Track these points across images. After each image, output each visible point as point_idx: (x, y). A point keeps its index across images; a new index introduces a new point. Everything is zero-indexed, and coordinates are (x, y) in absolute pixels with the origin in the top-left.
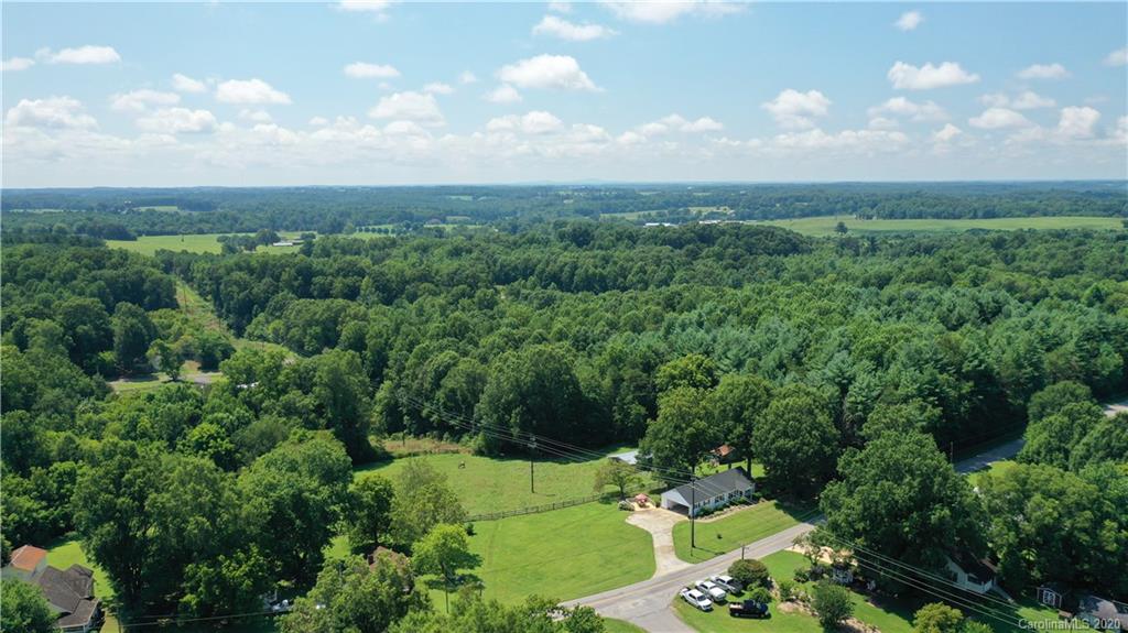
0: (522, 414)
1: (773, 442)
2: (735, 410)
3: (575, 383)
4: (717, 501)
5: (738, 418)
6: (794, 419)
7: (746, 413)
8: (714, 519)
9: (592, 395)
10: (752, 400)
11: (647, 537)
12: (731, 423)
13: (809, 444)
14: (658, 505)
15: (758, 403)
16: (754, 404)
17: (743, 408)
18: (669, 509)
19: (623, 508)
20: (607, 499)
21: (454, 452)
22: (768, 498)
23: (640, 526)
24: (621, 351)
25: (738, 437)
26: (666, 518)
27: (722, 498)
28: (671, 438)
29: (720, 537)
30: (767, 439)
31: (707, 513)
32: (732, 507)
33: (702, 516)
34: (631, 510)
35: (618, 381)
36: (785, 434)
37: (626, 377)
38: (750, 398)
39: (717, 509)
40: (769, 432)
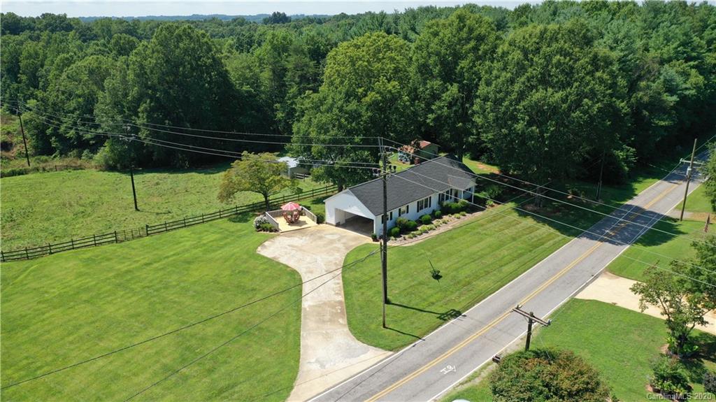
0: (150, 112)
1: (522, 96)
2: (443, 63)
3: (224, 75)
4: (419, 208)
5: (449, 75)
6: (561, 51)
7: (464, 64)
8: (420, 239)
9: (245, 88)
10: (472, 43)
11: (291, 284)
12: (437, 83)
13: (592, 94)
14: (320, 220)
15: (483, 47)
16: (475, 49)
17: (457, 57)
18: (338, 225)
19: (261, 227)
20: (242, 216)
21: (76, 168)
22: (500, 199)
23: (283, 260)
24: (284, 38)
25: (450, 106)
26: (332, 242)
27: (427, 203)
28: (341, 110)
29: (437, 277)
30: (508, 93)
31: (405, 229)
32: (446, 218)
33: (397, 235)
34: (274, 230)
35: (279, 74)
36: (544, 81)
37: (290, 66)
38: (468, 40)
39: (420, 222)
40: (512, 81)
